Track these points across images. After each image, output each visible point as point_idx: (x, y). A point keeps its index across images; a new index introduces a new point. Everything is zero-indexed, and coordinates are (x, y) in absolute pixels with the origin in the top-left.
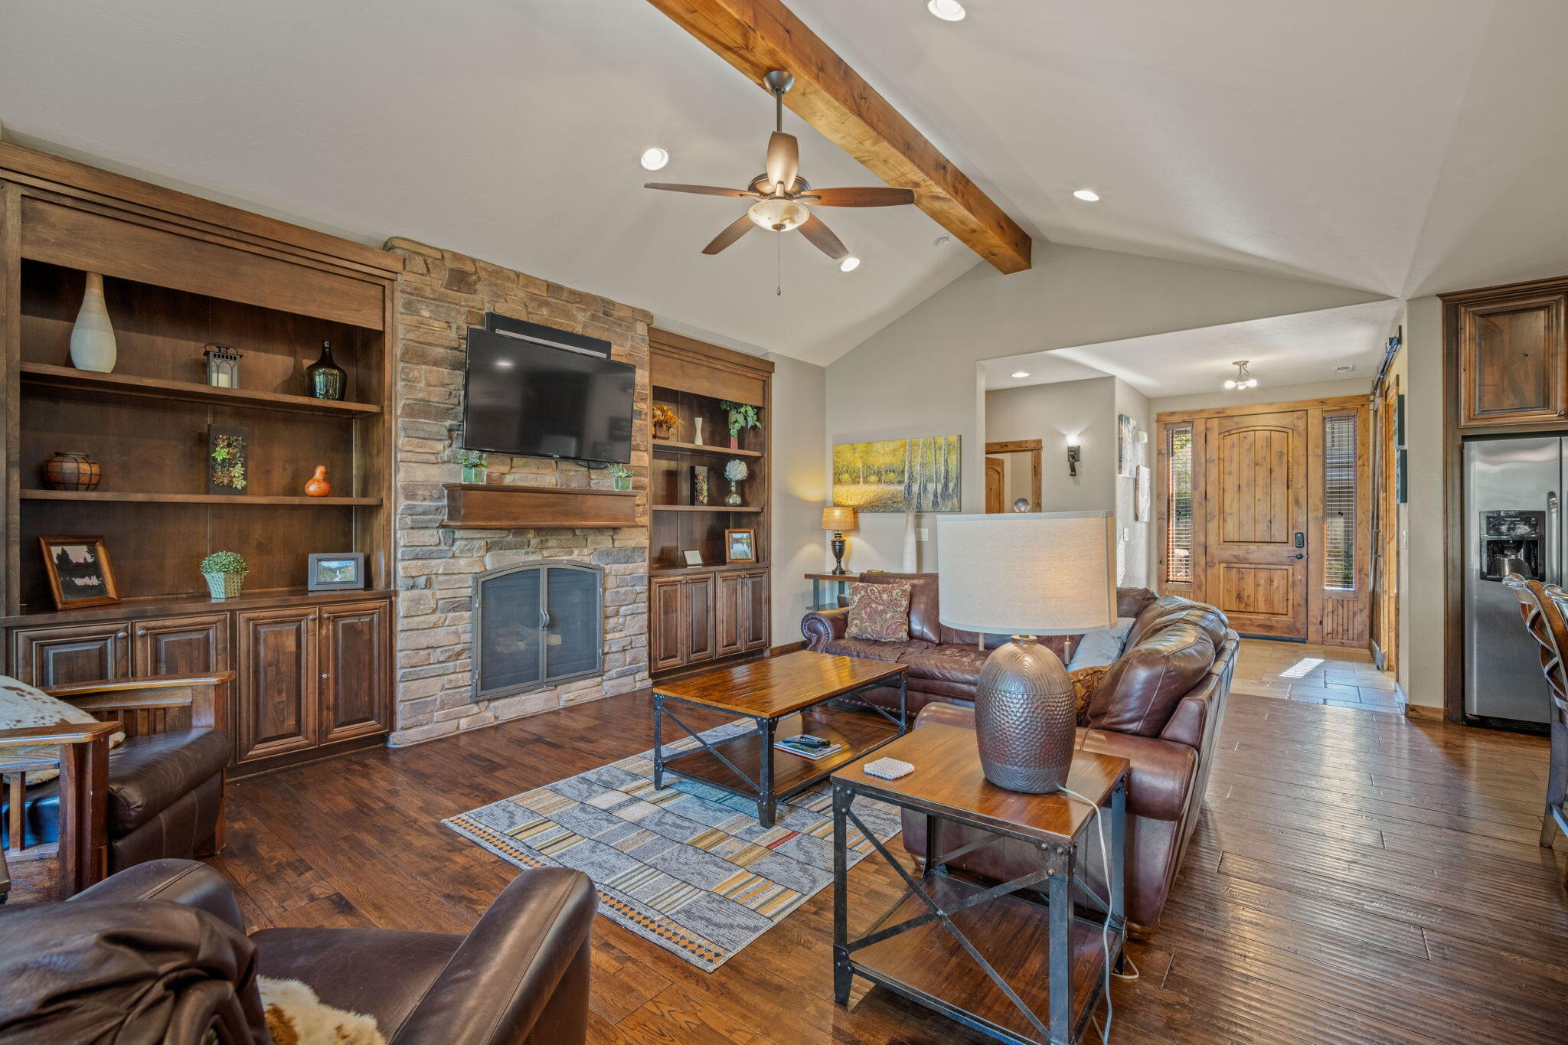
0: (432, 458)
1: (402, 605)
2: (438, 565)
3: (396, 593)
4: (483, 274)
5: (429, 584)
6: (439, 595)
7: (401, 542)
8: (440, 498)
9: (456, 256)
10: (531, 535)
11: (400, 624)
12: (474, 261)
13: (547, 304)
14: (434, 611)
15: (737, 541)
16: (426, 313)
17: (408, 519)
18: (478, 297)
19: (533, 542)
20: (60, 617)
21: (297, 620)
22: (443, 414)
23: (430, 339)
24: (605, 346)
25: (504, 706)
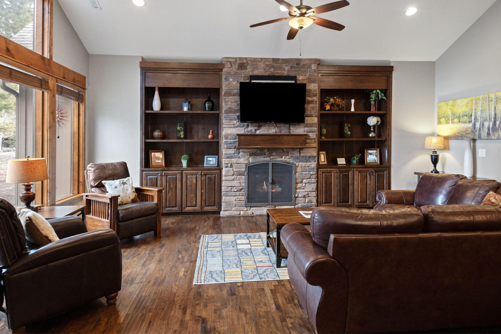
0: (233, 126)
1: (224, 172)
2: (234, 160)
3: (222, 169)
4: (249, 62)
5: (231, 166)
6: (235, 170)
7: (224, 153)
8: (235, 138)
9: (241, 59)
10: (266, 151)
11: (223, 178)
12: (246, 58)
13: (273, 67)
14: (233, 175)
15: (371, 154)
16: (231, 80)
17: (226, 146)
18: (248, 70)
19: (266, 153)
20: (150, 169)
21: (196, 174)
22: (235, 112)
23: (232, 88)
24: (294, 78)
25: (255, 210)
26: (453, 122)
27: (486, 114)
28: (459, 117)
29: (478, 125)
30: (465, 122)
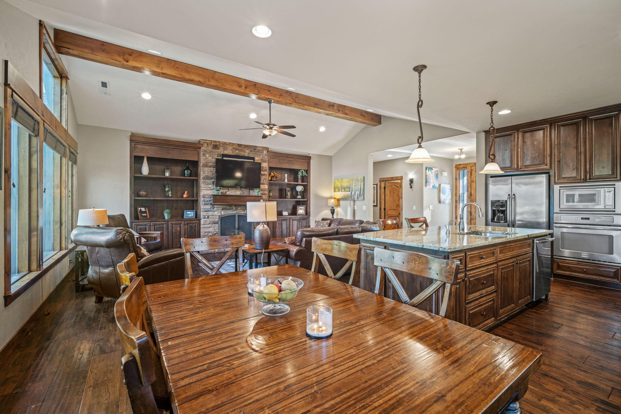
0: (209, 189)
1: (202, 222)
2: (210, 213)
3: (201, 219)
4: (221, 145)
5: (208, 217)
6: (211, 220)
7: (202, 208)
8: (211, 198)
9: (215, 142)
10: (233, 206)
11: (202, 226)
12: (219, 142)
13: (238, 149)
14: (209, 224)
15: (300, 209)
16: (207, 156)
17: (203, 203)
18: (220, 150)
19: (234, 208)
20: (140, 221)
21: (180, 224)
22: (211, 178)
23: (208, 162)
24: (253, 158)
26: (341, 191)
27: (357, 188)
28: (344, 188)
29: (353, 193)
30: (347, 191)
